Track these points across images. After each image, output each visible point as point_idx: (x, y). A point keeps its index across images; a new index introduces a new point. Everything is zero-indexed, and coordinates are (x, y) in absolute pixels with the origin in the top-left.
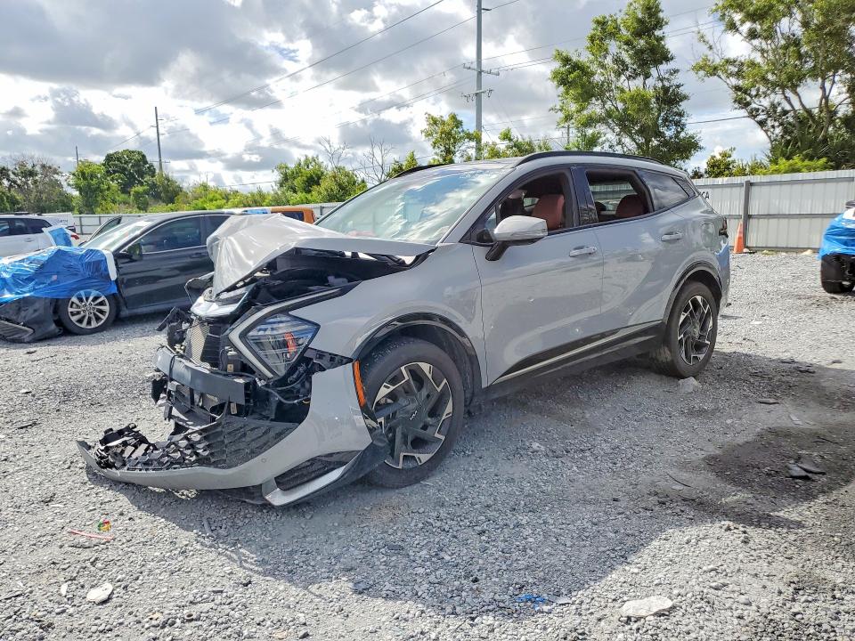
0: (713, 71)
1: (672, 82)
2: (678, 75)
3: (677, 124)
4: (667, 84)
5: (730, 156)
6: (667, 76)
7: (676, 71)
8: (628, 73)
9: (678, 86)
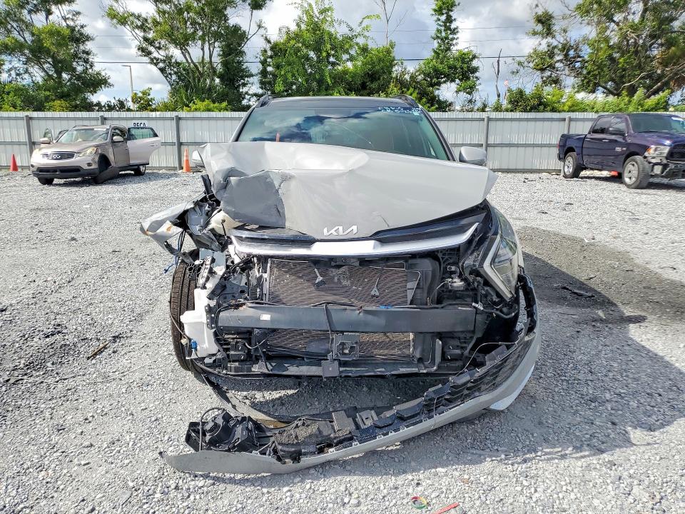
0: (123, 21)
1: (77, 22)
2: (80, 17)
3: (86, 61)
4: (71, 23)
5: (149, 95)
6: (70, 16)
7: (78, 13)
8: (29, 7)
9: (82, 27)
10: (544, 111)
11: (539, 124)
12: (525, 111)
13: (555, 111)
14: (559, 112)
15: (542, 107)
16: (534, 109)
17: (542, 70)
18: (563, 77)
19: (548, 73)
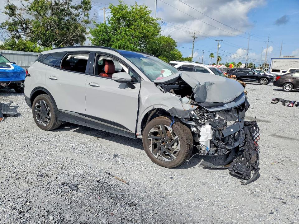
10: (28, 51)
11: (26, 57)
12: (19, 50)
13: (33, 52)
14: (34, 52)
15: (27, 50)
16: (23, 50)
17: (12, 31)
18: (22, 36)
19: (14, 33)
